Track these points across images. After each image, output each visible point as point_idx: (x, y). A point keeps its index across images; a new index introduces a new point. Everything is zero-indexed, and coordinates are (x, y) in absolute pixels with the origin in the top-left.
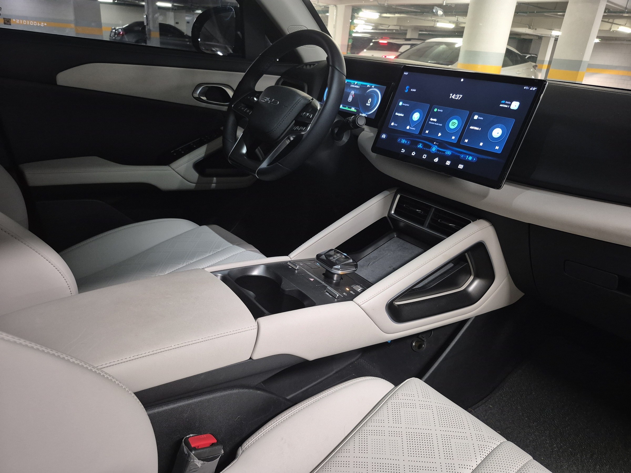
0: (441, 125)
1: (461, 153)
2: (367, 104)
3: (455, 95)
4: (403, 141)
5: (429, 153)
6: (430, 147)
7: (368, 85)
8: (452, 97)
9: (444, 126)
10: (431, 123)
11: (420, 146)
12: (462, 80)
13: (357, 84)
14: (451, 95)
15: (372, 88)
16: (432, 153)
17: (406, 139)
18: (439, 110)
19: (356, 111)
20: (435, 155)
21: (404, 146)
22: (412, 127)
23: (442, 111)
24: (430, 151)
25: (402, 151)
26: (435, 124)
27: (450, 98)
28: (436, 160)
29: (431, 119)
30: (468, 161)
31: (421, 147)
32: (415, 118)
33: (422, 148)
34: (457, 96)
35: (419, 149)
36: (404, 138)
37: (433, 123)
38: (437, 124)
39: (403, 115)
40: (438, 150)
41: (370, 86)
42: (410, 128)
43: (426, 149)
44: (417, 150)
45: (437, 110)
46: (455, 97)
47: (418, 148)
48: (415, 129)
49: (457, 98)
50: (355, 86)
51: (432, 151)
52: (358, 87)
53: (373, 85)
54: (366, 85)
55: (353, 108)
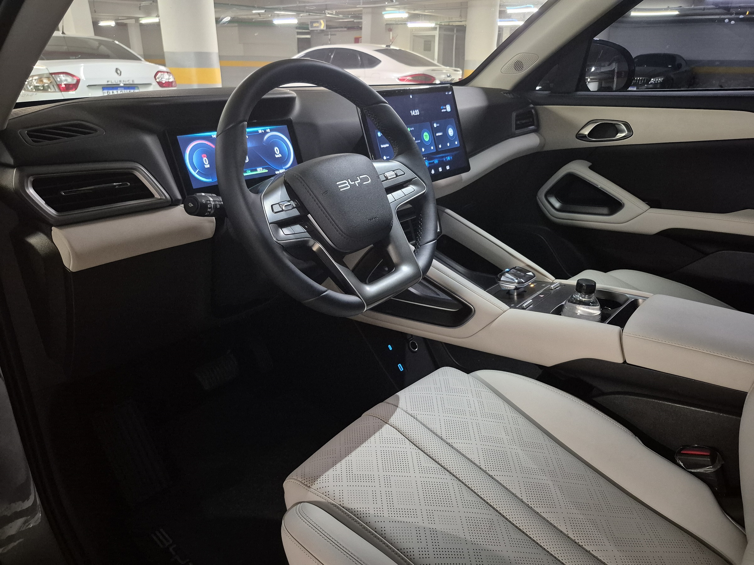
1: (443, 157)
2: (277, 156)
7: (260, 130)
9: (421, 141)
12: (411, 97)
14: (411, 112)
15: (268, 132)
19: (267, 171)
23: (413, 129)
27: (412, 115)
28: (433, 171)
30: (449, 161)
34: (415, 111)
38: (417, 141)
40: (430, 163)
41: (263, 131)
45: (410, 129)
46: (415, 113)
53: (268, 129)
54: (257, 132)
55: (260, 169)
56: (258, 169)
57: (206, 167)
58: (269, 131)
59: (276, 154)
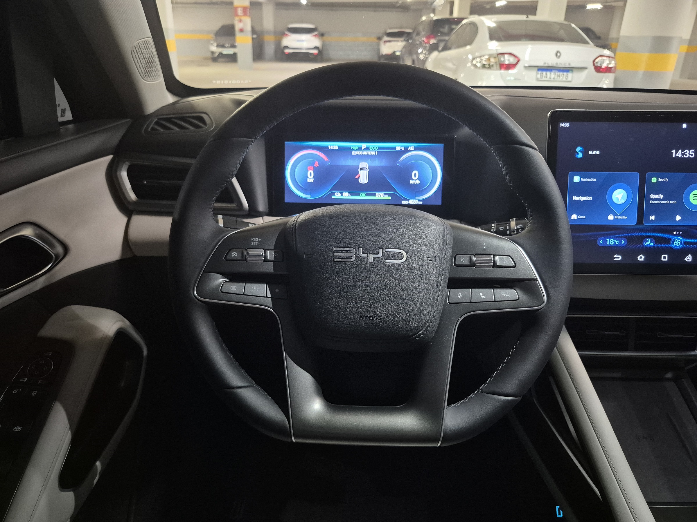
0: (675, 202)
2: (411, 182)
3: (680, 151)
4: (609, 242)
5: (671, 251)
6: (668, 241)
7: (399, 146)
8: (677, 155)
9: (680, 203)
10: (653, 202)
11: (649, 243)
12: (684, 126)
13: (367, 149)
14: (674, 151)
15: (410, 151)
16: (678, 250)
17: (615, 237)
18: (660, 180)
19: (390, 198)
20: (684, 252)
21: (615, 249)
22: (618, 216)
23: (666, 180)
24: (671, 248)
25: (615, 259)
26: (662, 202)
27: (674, 156)
28: (689, 258)
29: (652, 196)
31: (652, 244)
32: (618, 198)
33: (654, 246)
34: (685, 151)
35: (649, 248)
36: (610, 236)
37: (659, 202)
38: (667, 202)
39: (590, 198)
40: (685, 243)
41: (403, 148)
42: (614, 217)
43: (662, 245)
44: (646, 251)
45: (657, 180)
46: (683, 154)
47: (646, 247)
48: (626, 218)
49: (686, 155)
50: (365, 153)
51: (676, 246)
52: (373, 153)
53: (411, 146)
54: (394, 148)
55: (380, 194)
56: (376, 194)
57: (309, 181)
58: (412, 148)
59: (413, 180)
